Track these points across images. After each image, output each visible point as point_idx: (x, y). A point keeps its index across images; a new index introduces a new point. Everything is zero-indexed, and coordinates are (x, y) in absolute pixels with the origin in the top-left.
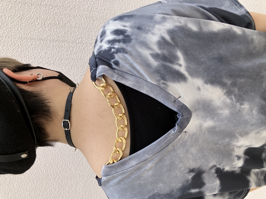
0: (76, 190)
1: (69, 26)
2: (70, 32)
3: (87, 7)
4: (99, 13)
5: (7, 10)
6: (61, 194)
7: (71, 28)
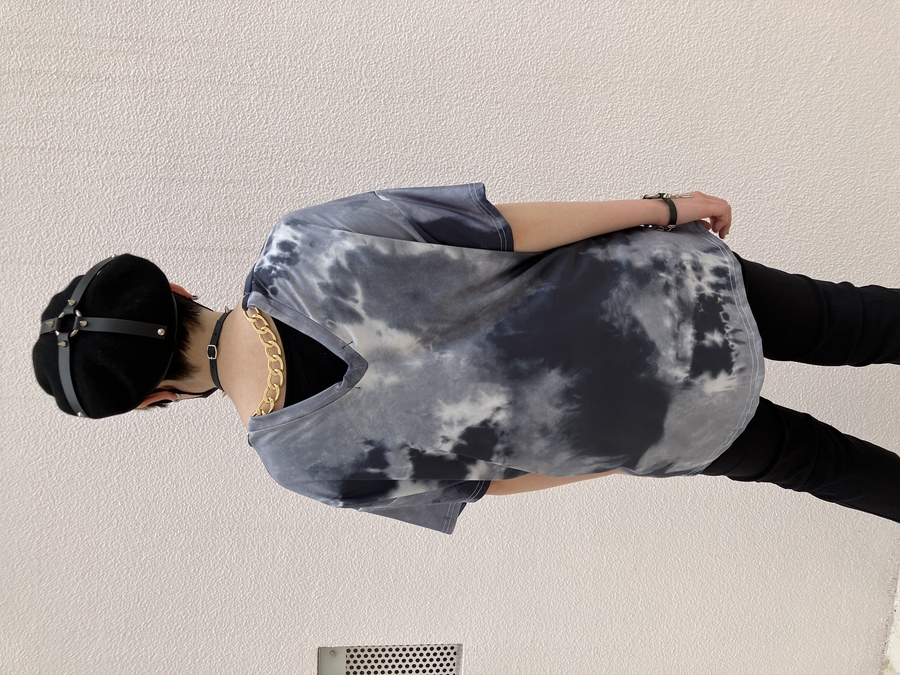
0: (273, 557)
1: (258, 220)
2: (260, 232)
3: (293, 178)
4: (319, 189)
5: (137, 196)
6: (243, 561)
7: (262, 223)
